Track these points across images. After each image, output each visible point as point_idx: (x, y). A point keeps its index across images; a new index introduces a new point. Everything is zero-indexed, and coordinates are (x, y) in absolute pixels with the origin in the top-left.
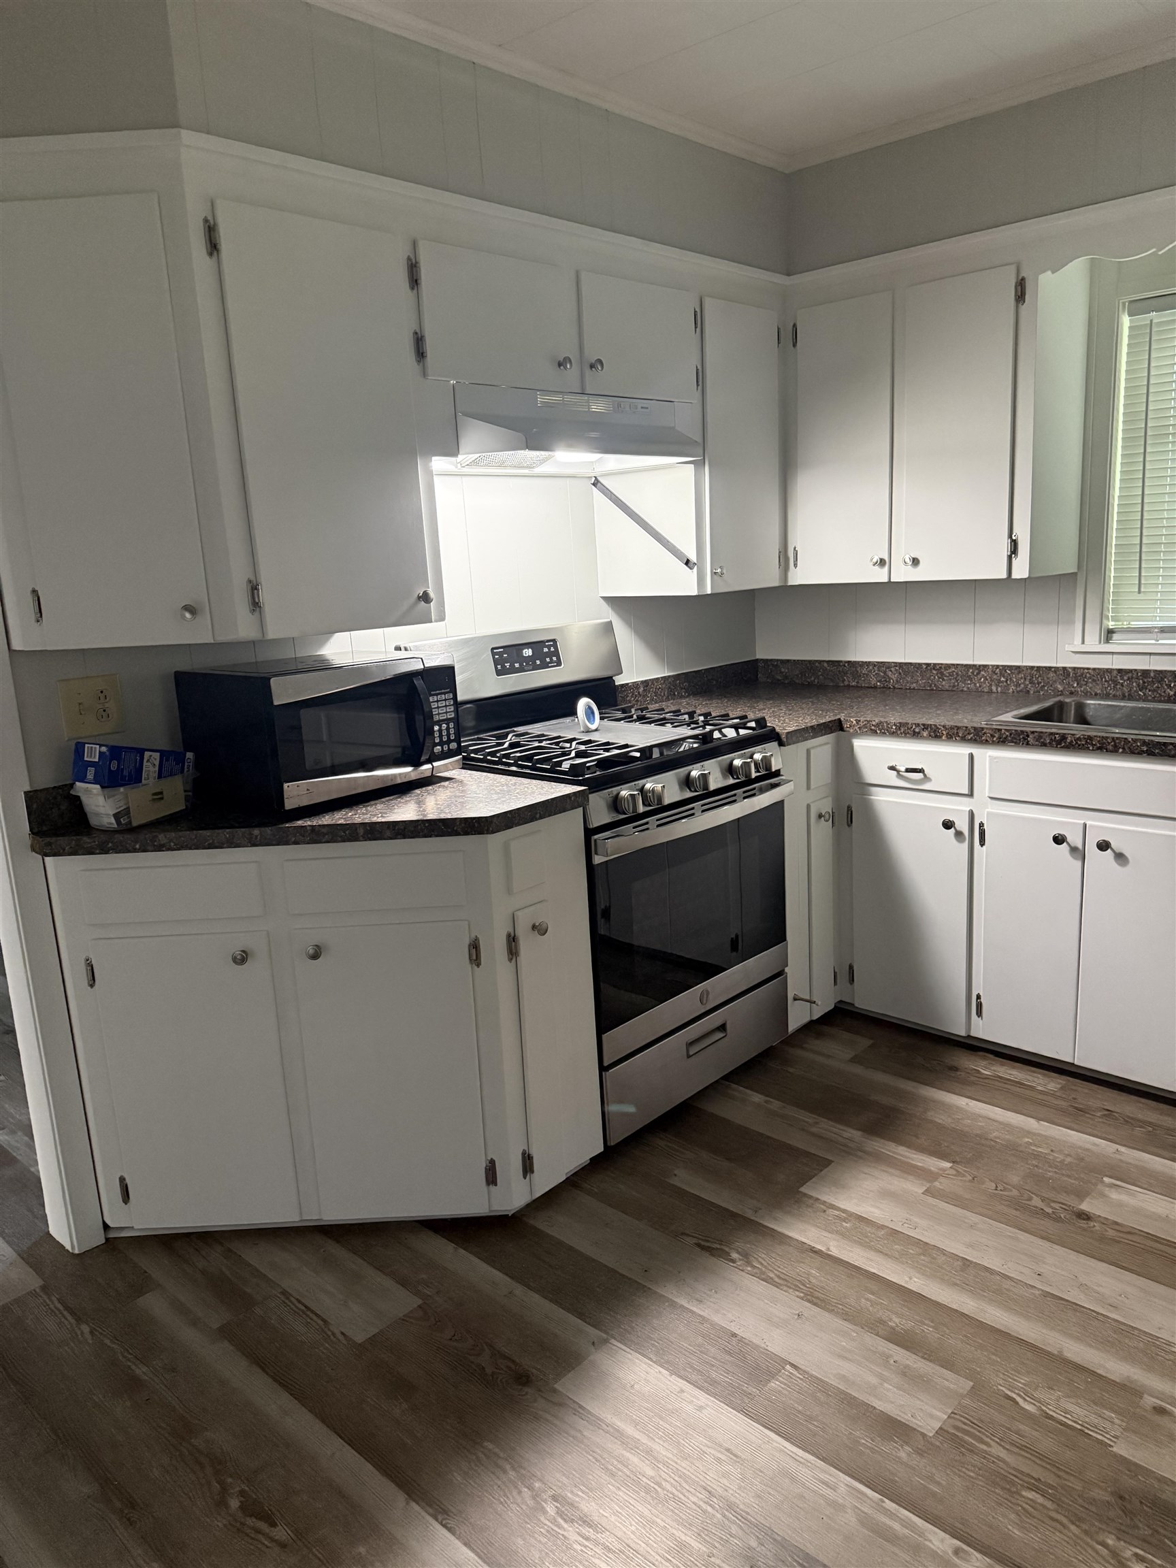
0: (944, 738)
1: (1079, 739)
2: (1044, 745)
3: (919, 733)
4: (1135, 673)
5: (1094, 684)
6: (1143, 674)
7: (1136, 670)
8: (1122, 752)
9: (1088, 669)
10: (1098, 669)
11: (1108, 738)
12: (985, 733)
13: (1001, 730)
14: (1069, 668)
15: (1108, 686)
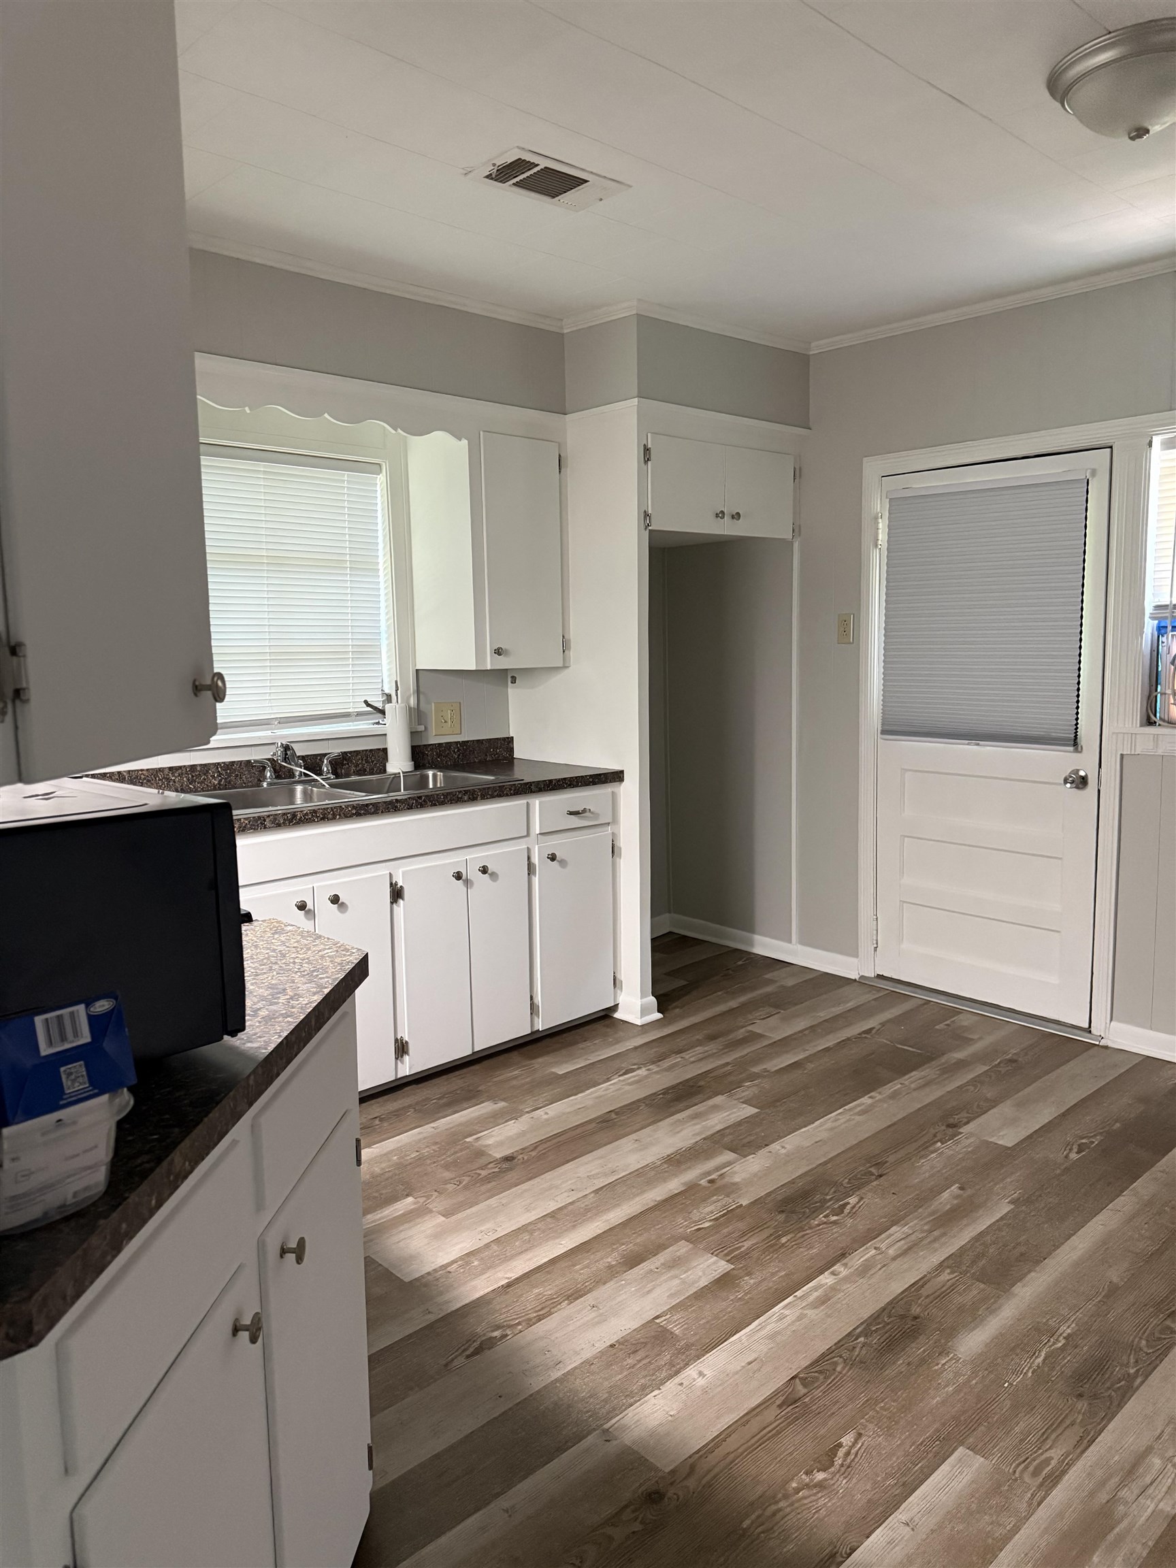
1: (307, 814)
2: (279, 825)
4: (184, 769)
5: (149, 784)
7: (185, 766)
10: (152, 769)
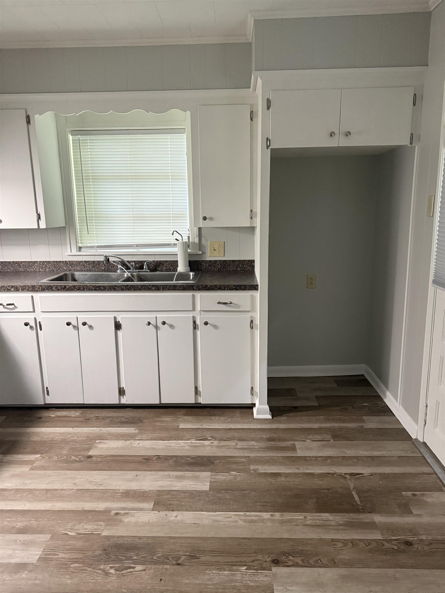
0: (20, 290)
1: (71, 287)
2: (58, 290)
3: (10, 289)
4: (90, 262)
5: (77, 266)
6: (93, 262)
7: (90, 261)
8: (86, 290)
9: (74, 261)
10: (78, 261)
11: (81, 285)
12: (36, 288)
13: (42, 286)
14: (68, 261)
15: (82, 267)
